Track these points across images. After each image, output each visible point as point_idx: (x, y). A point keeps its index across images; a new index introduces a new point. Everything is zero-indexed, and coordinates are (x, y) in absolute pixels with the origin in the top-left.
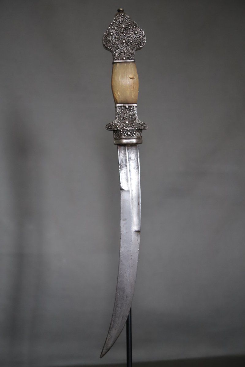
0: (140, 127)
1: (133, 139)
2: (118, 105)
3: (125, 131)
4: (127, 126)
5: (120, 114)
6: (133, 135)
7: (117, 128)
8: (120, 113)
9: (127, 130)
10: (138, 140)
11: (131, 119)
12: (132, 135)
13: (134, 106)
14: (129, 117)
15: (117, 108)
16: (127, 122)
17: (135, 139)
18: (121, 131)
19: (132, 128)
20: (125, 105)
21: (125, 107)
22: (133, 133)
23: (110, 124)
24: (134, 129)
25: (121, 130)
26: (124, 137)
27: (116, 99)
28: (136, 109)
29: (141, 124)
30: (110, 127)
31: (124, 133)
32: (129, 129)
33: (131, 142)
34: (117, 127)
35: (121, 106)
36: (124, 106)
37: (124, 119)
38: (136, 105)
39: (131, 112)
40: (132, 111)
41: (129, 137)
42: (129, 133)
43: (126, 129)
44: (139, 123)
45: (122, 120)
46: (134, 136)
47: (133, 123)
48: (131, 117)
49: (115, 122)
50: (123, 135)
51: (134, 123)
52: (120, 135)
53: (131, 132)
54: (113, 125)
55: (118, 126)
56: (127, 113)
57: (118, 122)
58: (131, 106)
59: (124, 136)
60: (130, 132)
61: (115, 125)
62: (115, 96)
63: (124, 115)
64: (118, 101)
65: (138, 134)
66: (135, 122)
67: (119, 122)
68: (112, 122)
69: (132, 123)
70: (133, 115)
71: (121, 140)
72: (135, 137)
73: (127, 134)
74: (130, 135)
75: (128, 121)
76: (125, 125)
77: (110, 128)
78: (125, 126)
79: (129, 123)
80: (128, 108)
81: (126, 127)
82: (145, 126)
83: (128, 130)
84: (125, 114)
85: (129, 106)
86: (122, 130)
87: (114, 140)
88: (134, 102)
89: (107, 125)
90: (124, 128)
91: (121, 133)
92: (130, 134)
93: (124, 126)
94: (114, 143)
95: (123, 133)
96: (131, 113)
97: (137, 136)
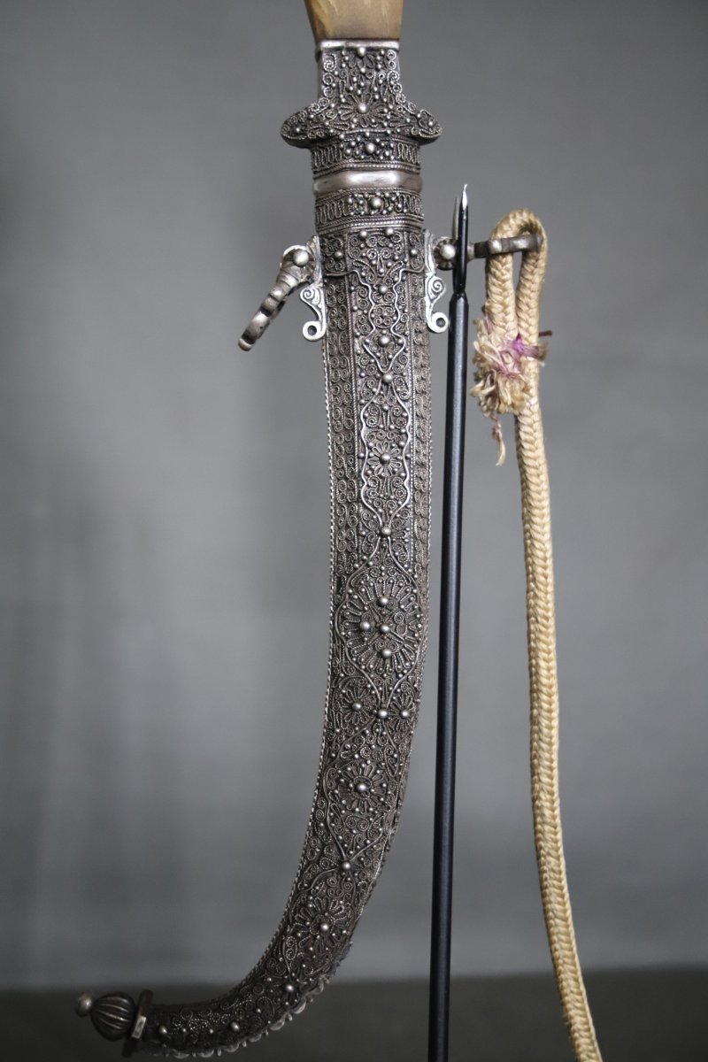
0: (410, 125)
1: (387, 169)
2: (327, 44)
3: (356, 141)
4: (362, 122)
5: (337, 80)
6: (387, 153)
7: (325, 128)
8: (336, 73)
9: (363, 135)
10: (407, 176)
11: (377, 97)
12: (384, 155)
13: (386, 49)
14: (371, 90)
15: (325, 56)
16: (363, 108)
17: (393, 169)
18: (341, 140)
19: (384, 127)
20: (352, 44)
21: (355, 51)
22: (388, 147)
23: (297, 114)
24: (389, 132)
25: (342, 136)
26: (351, 162)
27: (320, 22)
28: (394, 59)
29: (415, 116)
30: (297, 126)
31: (353, 148)
32: (371, 132)
33: (378, 181)
34: (323, 125)
35: (339, 49)
36: (349, 49)
37: (352, 97)
38: (395, 45)
39: (378, 70)
40: (380, 66)
41: (372, 161)
42: (371, 147)
43: (359, 133)
44: (410, 110)
45: (343, 100)
46: (389, 158)
47: (386, 110)
48: (376, 89)
49: (316, 108)
50: (348, 155)
51: (389, 110)
52: (339, 157)
53: (377, 145)
54: (309, 119)
55: (327, 123)
56: (361, 73)
57: (329, 108)
58: (378, 49)
59: (351, 160)
60: (375, 143)
61: (318, 120)
62: (316, 10)
63: (351, 83)
64: (330, 31)
65: (405, 152)
66: (391, 107)
67: (333, 105)
68: (307, 109)
69: (383, 112)
70: (385, 81)
71: (340, 175)
72: (394, 164)
73: (366, 151)
74: (374, 154)
75: (367, 102)
76: (356, 117)
77: (298, 130)
78: (355, 120)
79: (369, 109)
80: (366, 54)
81: (359, 125)
82: (431, 123)
83: (368, 134)
84: (355, 79)
85: (369, 49)
86: (346, 135)
87: (315, 179)
88: (387, 34)
89: (286, 123)
90: (351, 129)
91: (342, 149)
92: (375, 152)
93: (350, 121)
94: (316, 188)
95: (350, 146)
96: (375, 73)
97: (401, 160)
